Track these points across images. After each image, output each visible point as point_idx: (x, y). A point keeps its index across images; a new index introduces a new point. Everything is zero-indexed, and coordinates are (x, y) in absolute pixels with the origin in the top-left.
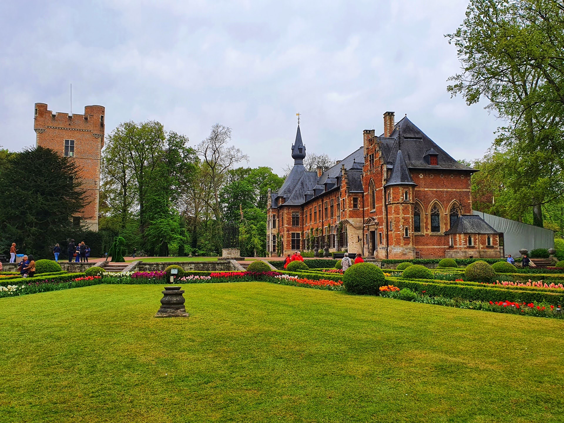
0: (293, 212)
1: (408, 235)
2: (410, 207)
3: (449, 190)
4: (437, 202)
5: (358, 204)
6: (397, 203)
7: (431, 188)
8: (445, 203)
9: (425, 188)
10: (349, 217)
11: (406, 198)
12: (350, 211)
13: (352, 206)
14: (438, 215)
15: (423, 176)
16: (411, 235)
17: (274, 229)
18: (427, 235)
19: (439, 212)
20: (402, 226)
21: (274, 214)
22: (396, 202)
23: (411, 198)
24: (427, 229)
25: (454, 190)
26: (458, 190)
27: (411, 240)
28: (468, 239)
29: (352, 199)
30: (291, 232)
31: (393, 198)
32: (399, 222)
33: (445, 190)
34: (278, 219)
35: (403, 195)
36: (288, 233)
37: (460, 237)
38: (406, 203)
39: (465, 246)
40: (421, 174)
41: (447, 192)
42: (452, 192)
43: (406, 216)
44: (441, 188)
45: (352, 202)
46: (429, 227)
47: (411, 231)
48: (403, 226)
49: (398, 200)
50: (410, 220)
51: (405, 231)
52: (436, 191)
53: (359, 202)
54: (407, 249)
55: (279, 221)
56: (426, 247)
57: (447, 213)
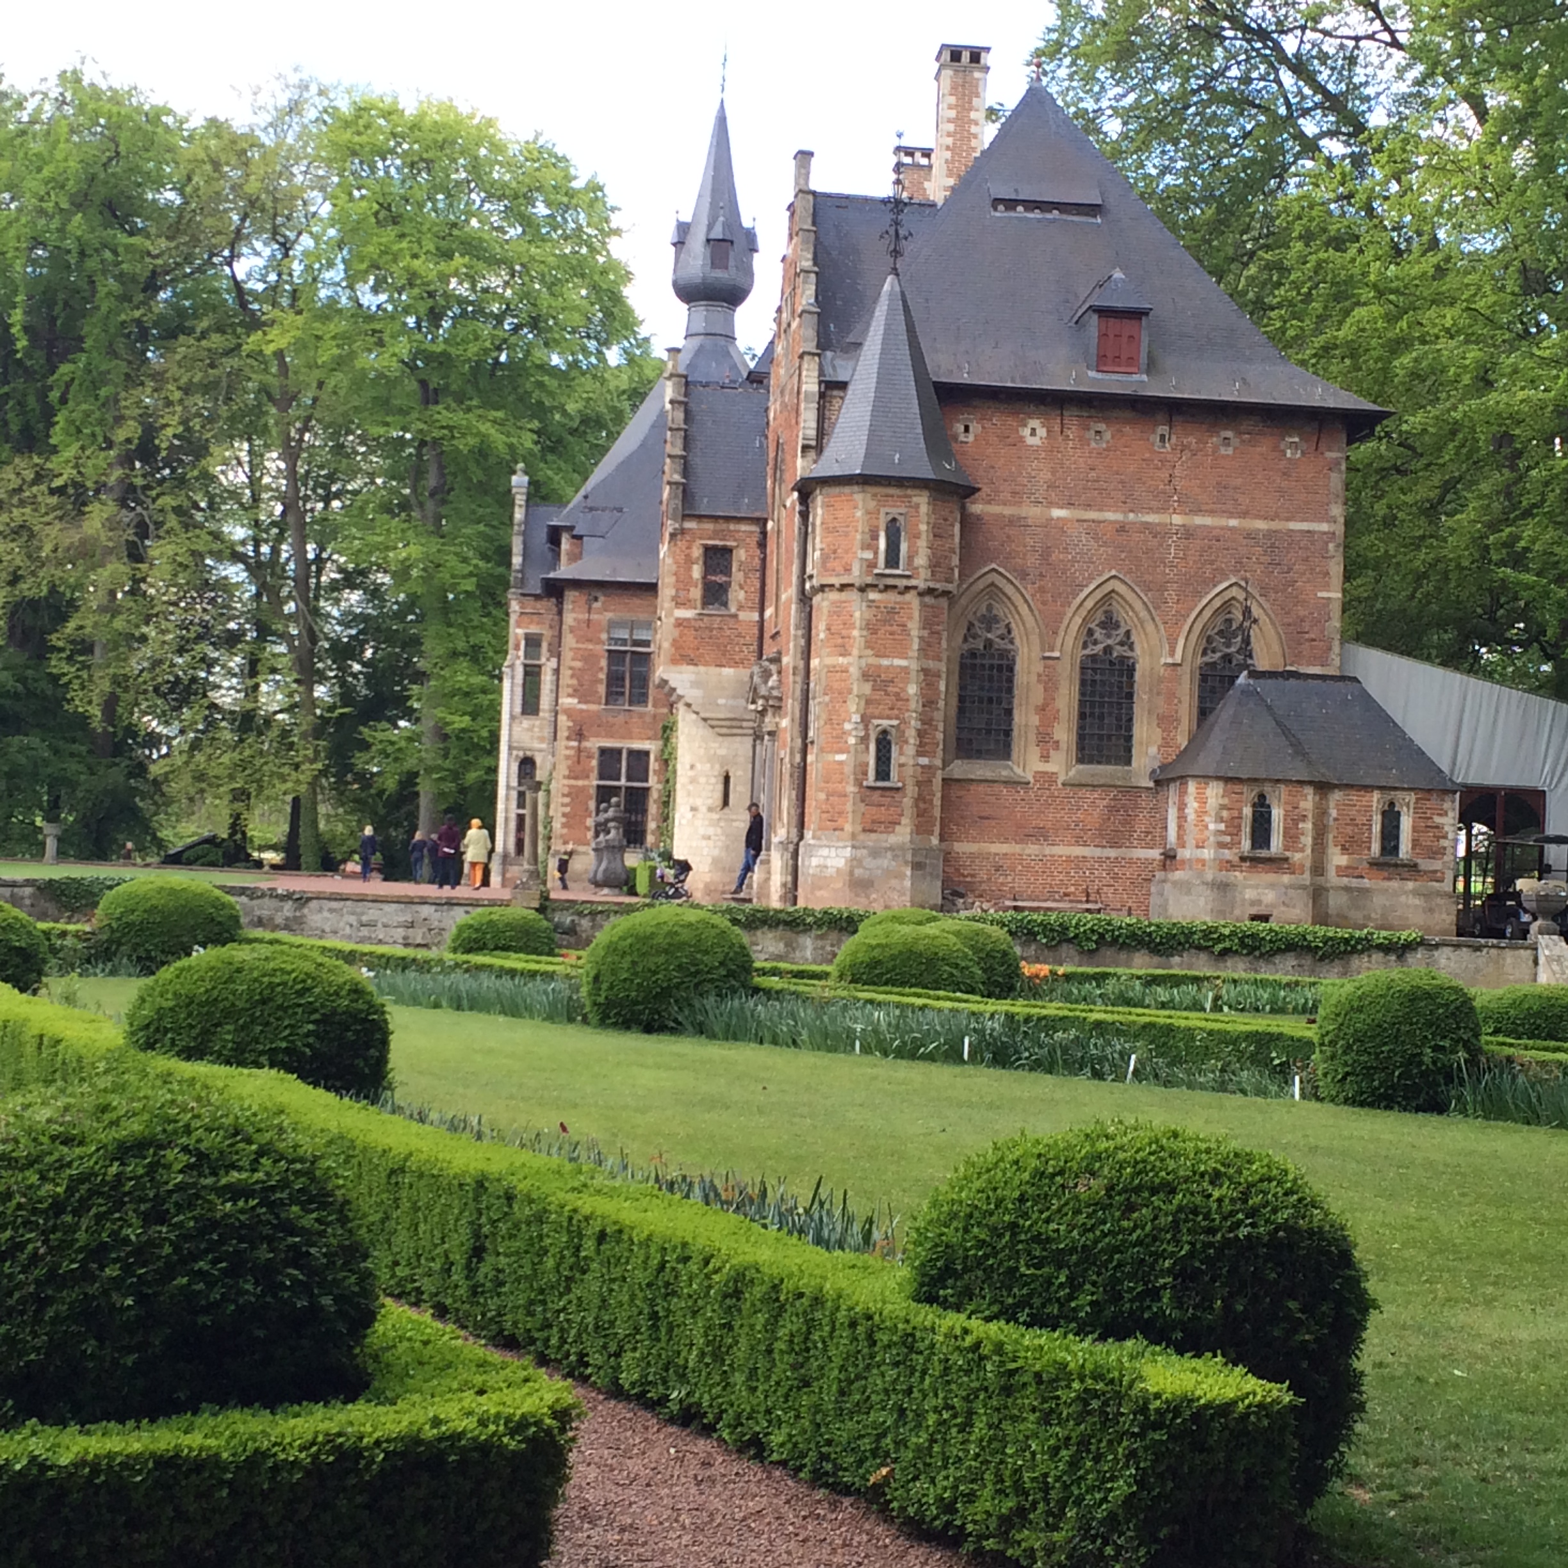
0: (612, 625)
1: (894, 774)
2: (916, 614)
3: (1199, 520)
4: (1121, 588)
5: (734, 586)
6: (843, 587)
7: (1088, 506)
8: (1171, 594)
9: (1052, 504)
10: (674, 661)
11: (892, 559)
12: (680, 623)
13: (696, 593)
14: (1127, 669)
15: (1042, 432)
16: (910, 771)
17: (526, 722)
18: (1050, 777)
19: (1131, 648)
20: (856, 718)
21: (534, 629)
22: (837, 581)
23: (921, 560)
24: (1045, 740)
25: (1233, 523)
26: (1261, 525)
27: (908, 802)
28: (1247, 811)
29: (697, 552)
30: (594, 744)
31: (825, 558)
32: (842, 695)
33: (1177, 519)
34: (553, 663)
35: (875, 537)
36: (579, 750)
37: (1203, 802)
38: (887, 588)
39: (1227, 854)
40: (1034, 423)
41: (1188, 533)
42: (1216, 537)
43: (885, 662)
44: (1151, 510)
45: (697, 572)
46: (1065, 733)
47: (910, 750)
48: (865, 720)
49: (848, 570)
50: (912, 689)
51: (872, 747)
52: (1122, 528)
53: (737, 576)
54: (875, 853)
55: (557, 671)
56: (1032, 849)
57: (1178, 658)
